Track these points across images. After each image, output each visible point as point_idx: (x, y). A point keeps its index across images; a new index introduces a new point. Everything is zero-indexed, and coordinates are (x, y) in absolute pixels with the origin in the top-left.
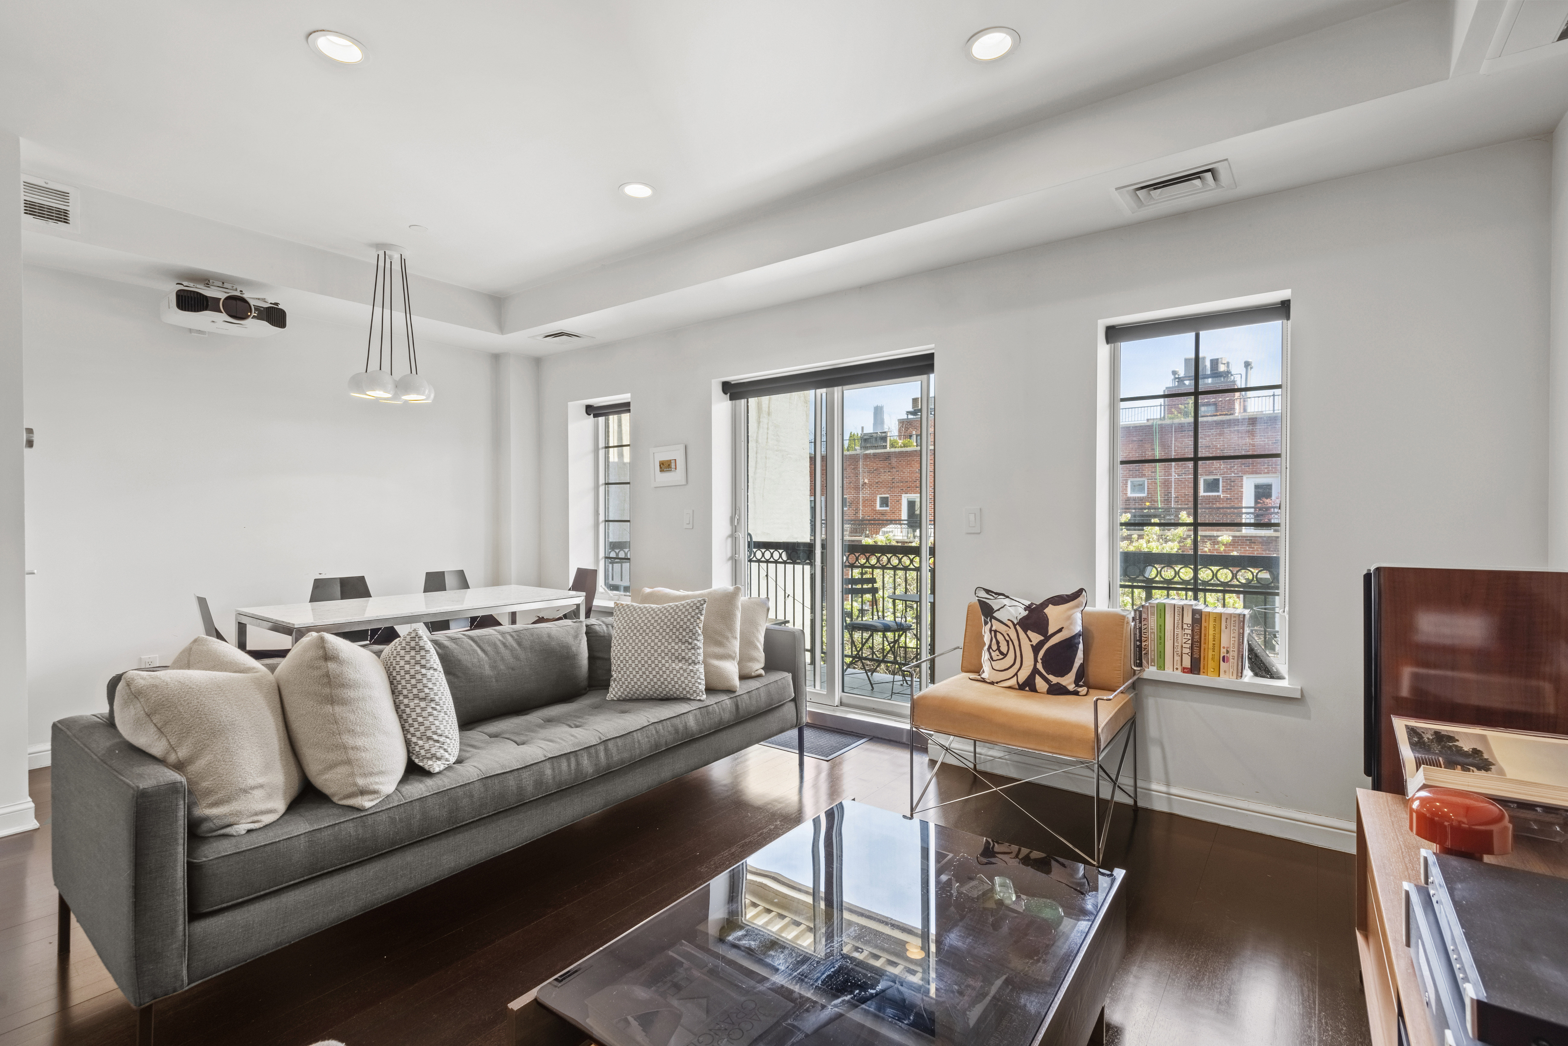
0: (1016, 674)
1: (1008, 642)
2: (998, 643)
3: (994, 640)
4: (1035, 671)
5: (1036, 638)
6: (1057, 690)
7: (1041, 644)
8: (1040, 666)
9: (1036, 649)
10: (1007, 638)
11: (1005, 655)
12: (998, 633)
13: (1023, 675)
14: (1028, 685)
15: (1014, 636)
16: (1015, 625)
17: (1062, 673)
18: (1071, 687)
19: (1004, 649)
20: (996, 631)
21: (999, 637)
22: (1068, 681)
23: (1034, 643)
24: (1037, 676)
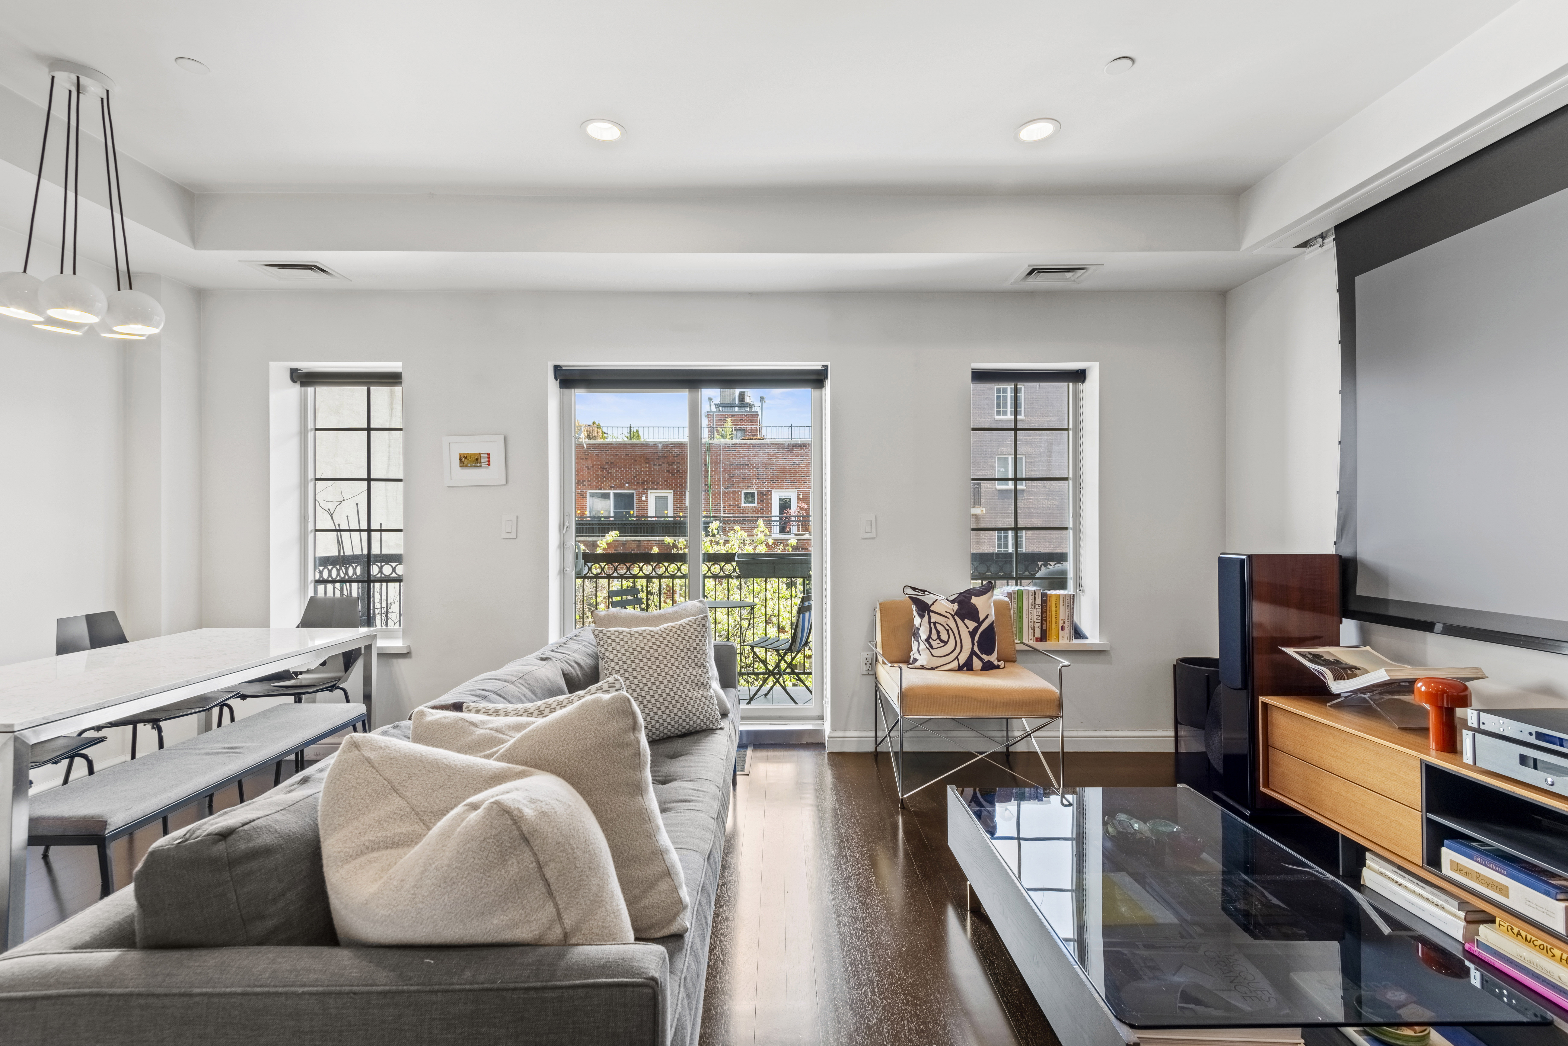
0: (957, 658)
1: (948, 631)
2: (938, 632)
3: (934, 631)
4: (973, 653)
5: (972, 625)
6: (988, 667)
7: (976, 629)
8: (976, 649)
9: (972, 634)
10: (947, 628)
11: (946, 643)
12: (937, 624)
13: (963, 658)
14: (967, 666)
15: (953, 626)
16: (953, 616)
17: (990, 652)
18: (996, 663)
19: (944, 637)
20: (935, 623)
21: (939, 627)
22: (993, 658)
23: (971, 629)
24: (974, 657)
